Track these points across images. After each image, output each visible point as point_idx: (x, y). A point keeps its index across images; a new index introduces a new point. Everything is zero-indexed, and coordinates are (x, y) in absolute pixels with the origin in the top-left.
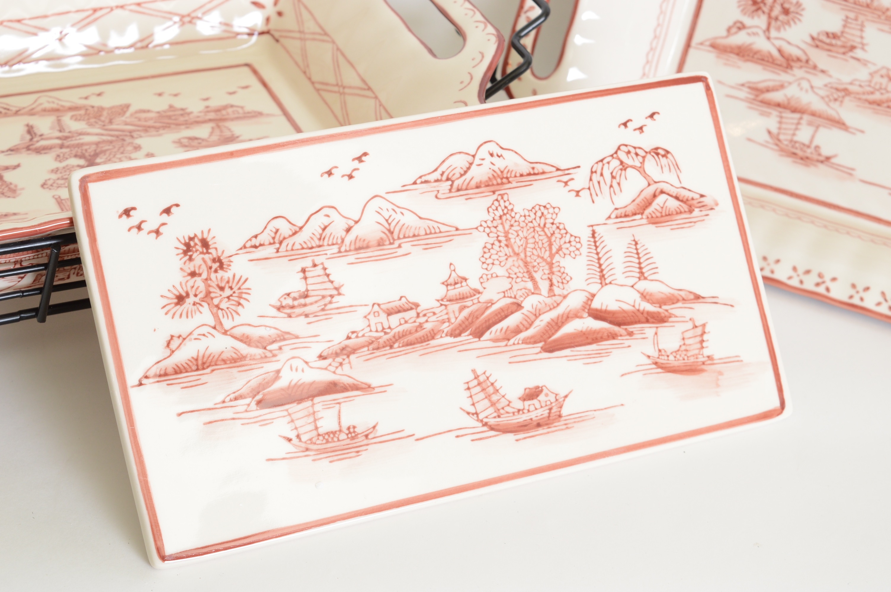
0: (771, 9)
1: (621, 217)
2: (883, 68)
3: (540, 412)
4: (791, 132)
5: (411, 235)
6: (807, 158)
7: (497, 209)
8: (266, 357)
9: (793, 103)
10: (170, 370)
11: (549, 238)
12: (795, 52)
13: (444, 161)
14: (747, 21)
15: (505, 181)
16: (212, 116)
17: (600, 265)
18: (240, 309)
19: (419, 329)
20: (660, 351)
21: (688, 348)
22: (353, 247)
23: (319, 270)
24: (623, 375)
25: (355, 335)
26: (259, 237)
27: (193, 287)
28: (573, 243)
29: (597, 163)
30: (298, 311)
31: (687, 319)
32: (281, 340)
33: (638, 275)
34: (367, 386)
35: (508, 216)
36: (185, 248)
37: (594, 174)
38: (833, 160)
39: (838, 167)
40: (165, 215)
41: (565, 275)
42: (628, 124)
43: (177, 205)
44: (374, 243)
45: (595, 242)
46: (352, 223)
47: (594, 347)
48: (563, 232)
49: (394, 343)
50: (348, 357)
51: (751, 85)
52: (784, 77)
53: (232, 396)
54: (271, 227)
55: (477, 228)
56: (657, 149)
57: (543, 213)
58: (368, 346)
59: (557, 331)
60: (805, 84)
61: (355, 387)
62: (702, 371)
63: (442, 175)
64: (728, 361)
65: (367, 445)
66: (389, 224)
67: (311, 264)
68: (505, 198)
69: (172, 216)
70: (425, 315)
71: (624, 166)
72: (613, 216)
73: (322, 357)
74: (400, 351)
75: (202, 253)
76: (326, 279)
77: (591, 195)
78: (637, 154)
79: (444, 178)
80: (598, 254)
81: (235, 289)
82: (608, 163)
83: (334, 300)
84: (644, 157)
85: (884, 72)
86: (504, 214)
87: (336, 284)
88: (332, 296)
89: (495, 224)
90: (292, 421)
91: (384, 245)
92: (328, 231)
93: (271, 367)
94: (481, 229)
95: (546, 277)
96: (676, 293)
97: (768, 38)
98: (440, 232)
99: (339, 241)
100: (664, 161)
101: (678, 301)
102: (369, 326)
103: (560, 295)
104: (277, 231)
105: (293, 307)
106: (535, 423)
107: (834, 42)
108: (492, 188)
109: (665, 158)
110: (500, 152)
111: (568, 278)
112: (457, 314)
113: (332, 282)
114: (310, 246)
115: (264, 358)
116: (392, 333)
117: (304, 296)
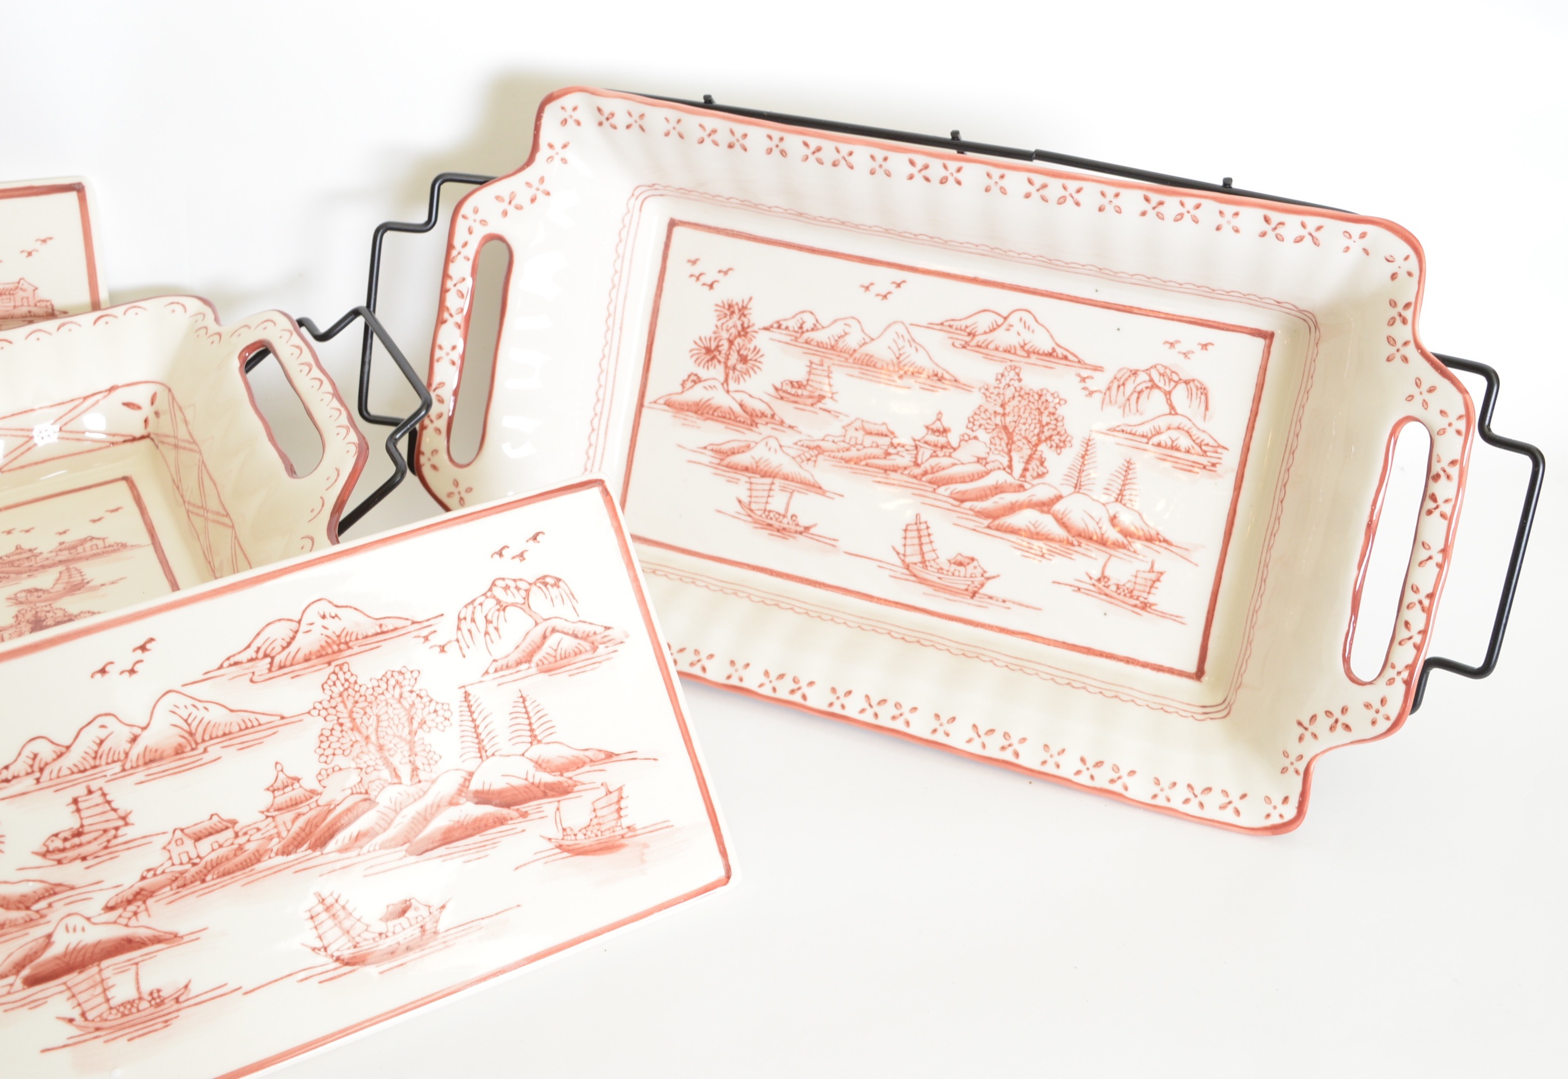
0: (727, 358)
1: (502, 669)
2: (857, 419)
3: (409, 932)
4: (764, 500)
5: (220, 733)
6: (784, 529)
7: (334, 684)
8: (31, 920)
9: (762, 466)
11: (408, 711)
12: (759, 406)
13: (258, 634)
14: (703, 373)
15: (342, 647)
16: (64, 555)
17: (478, 736)
19: (239, 853)
20: (564, 830)
21: (601, 821)
22: (141, 762)
23: (96, 798)
24: (517, 868)
25: (151, 873)
26: (12, 769)
28: (441, 712)
29: (466, 606)
30: (70, 854)
31: (598, 784)
32: (50, 895)
33: (529, 740)
34: (173, 936)
35: (350, 691)
37: (463, 624)
38: (812, 531)
39: (818, 538)
41: (431, 754)
42: (504, 552)
44: (170, 751)
45: (469, 707)
46: (137, 731)
47: (477, 838)
48: (426, 700)
49: (206, 875)
50: (144, 902)
51: (715, 447)
52: (750, 436)
54: (28, 752)
55: (309, 713)
56: (545, 577)
57: (397, 682)
58: (170, 884)
59: (425, 827)
60: (773, 443)
61: (157, 940)
62: (621, 846)
63: (257, 651)
64: (653, 829)
65: (178, 1010)
66: (189, 725)
67: (85, 792)
68: (345, 668)
70: (245, 834)
71: (502, 607)
72: (491, 670)
73: (109, 908)
74: (215, 885)
76: (107, 807)
77: (461, 648)
78: (518, 589)
79: (261, 654)
80: (474, 720)
82: (481, 604)
83: (120, 832)
84: (528, 591)
85: (858, 424)
86: (346, 689)
87: (122, 813)
88: (117, 829)
89: (333, 703)
90: (73, 996)
91: (183, 752)
92: (105, 747)
93: (38, 932)
94: (315, 712)
95: (407, 760)
96: (581, 754)
97: (728, 392)
98: (260, 725)
99: (122, 756)
100: (554, 591)
101: (584, 764)
102: (171, 858)
103: (427, 781)
104: (35, 756)
105: (63, 850)
106: (404, 947)
107: (800, 392)
108: (327, 659)
109: (555, 588)
110: (334, 611)
111: (436, 757)
112: (289, 825)
113: (115, 810)
114: (82, 768)
115: (29, 922)
116: (203, 863)
117: (78, 834)
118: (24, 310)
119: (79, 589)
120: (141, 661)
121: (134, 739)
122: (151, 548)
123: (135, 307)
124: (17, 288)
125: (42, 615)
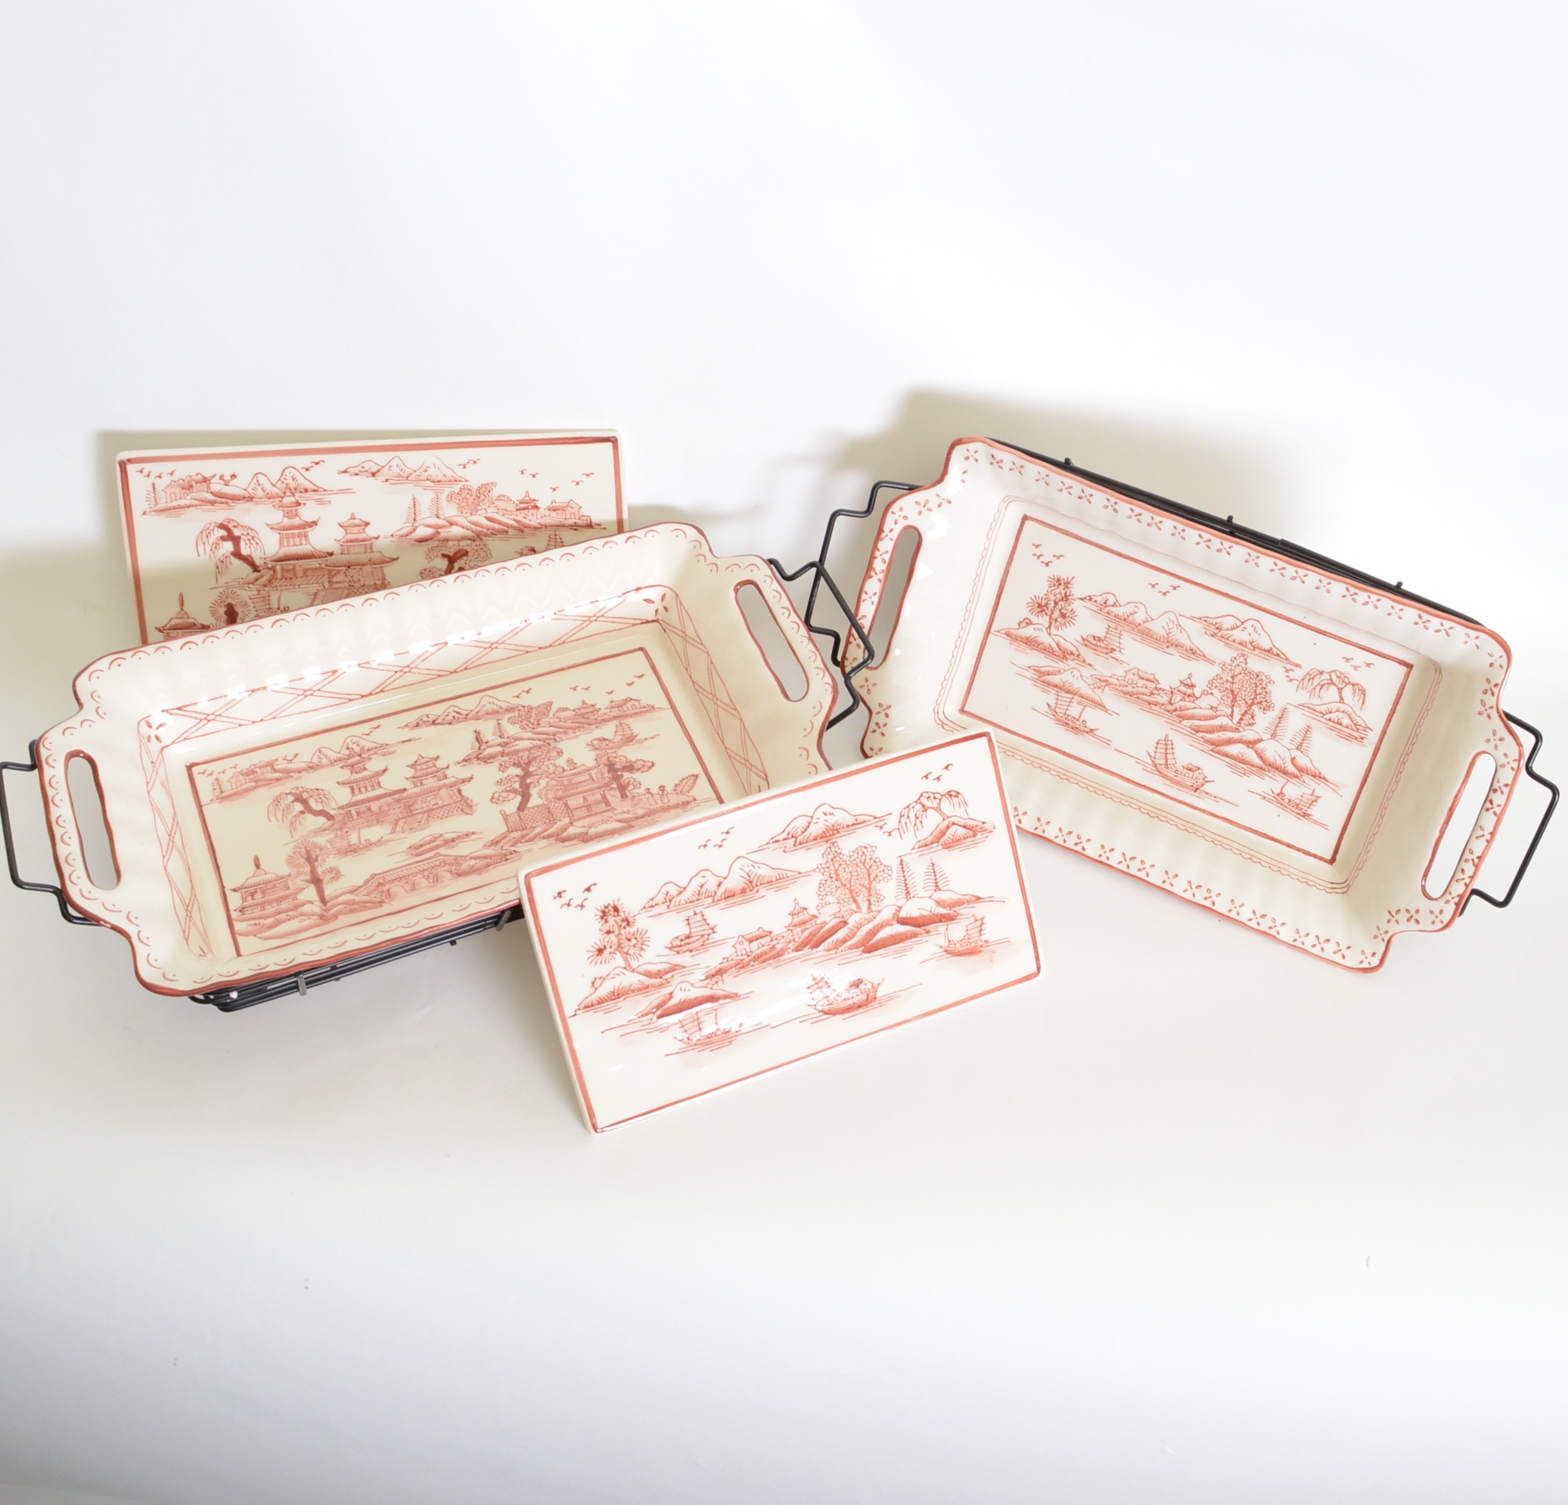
0: (1052, 612)
1: (922, 847)
2: (1135, 668)
3: (860, 997)
4: (1066, 707)
5: (766, 881)
6: (1077, 728)
7: (829, 854)
8: (663, 984)
9: (1067, 686)
10: (595, 1002)
11: (868, 870)
12: (1070, 648)
13: (789, 825)
14: (1034, 619)
15: (835, 832)
16: (615, 712)
17: (906, 885)
18: (643, 953)
19: (772, 950)
20: (949, 941)
21: (970, 937)
22: (723, 897)
23: (699, 917)
24: (921, 963)
25: (726, 960)
26: (655, 900)
27: (608, 942)
28: (886, 871)
29: (905, 809)
30: (684, 948)
31: (971, 915)
32: (673, 971)
33: (934, 888)
34: (735, 995)
35: (838, 858)
36: (602, 914)
37: (902, 818)
38: (1095, 732)
39: (1099, 738)
40: (587, 892)
41: (879, 896)
42: (929, 776)
43: (595, 884)
44: (739, 892)
45: (902, 868)
46: (722, 879)
47: (901, 945)
48: (879, 864)
49: (754, 962)
50: (721, 976)
51: (1036, 668)
52: (1061, 665)
53: (640, 1015)
54: (663, 891)
55: (814, 870)
56: (950, 792)
57: (863, 853)
58: (735, 967)
59: (873, 937)
60: (1076, 673)
61: (726, 997)
62: (981, 951)
63: (788, 834)
64: (999, 943)
65: (736, 1036)
66: (750, 877)
67: (693, 913)
68: (836, 844)
69: (591, 893)
70: (776, 939)
71: (925, 808)
72: (916, 847)
73: (703, 979)
74: (759, 967)
75: (614, 916)
76: (704, 923)
77: (900, 833)
78: (935, 798)
79: (790, 836)
80: (904, 876)
81: (639, 939)
82: (913, 807)
83: (711, 936)
84: (940, 800)
85: (1135, 671)
86: (835, 857)
87: (712, 926)
88: (709, 935)
89: (828, 865)
90: (683, 1026)
91: (745, 892)
92: (704, 888)
93: (666, 991)
94: (817, 870)
95: (865, 899)
96: (962, 897)
97: (1050, 634)
98: (787, 877)
99: (713, 894)
100: (955, 800)
101: (964, 903)
102: (736, 952)
103: (876, 911)
104: (668, 893)
105: (680, 946)
106: (857, 1006)
107: (1099, 643)
108: (826, 839)
109: (956, 798)
110: (832, 811)
111: (882, 898)
112: (800, 935)
113: (708, 924)
114: (691, 900)
115: (661, 985)
116: (753, 955)
117: (688, 937)
118: (572, 521)
119: (631, 741)
120: (725, 839)
121: (719, 885)
122: (671, 710)
123: (651, 531)
124: (568, 506)
125: (612, 759)
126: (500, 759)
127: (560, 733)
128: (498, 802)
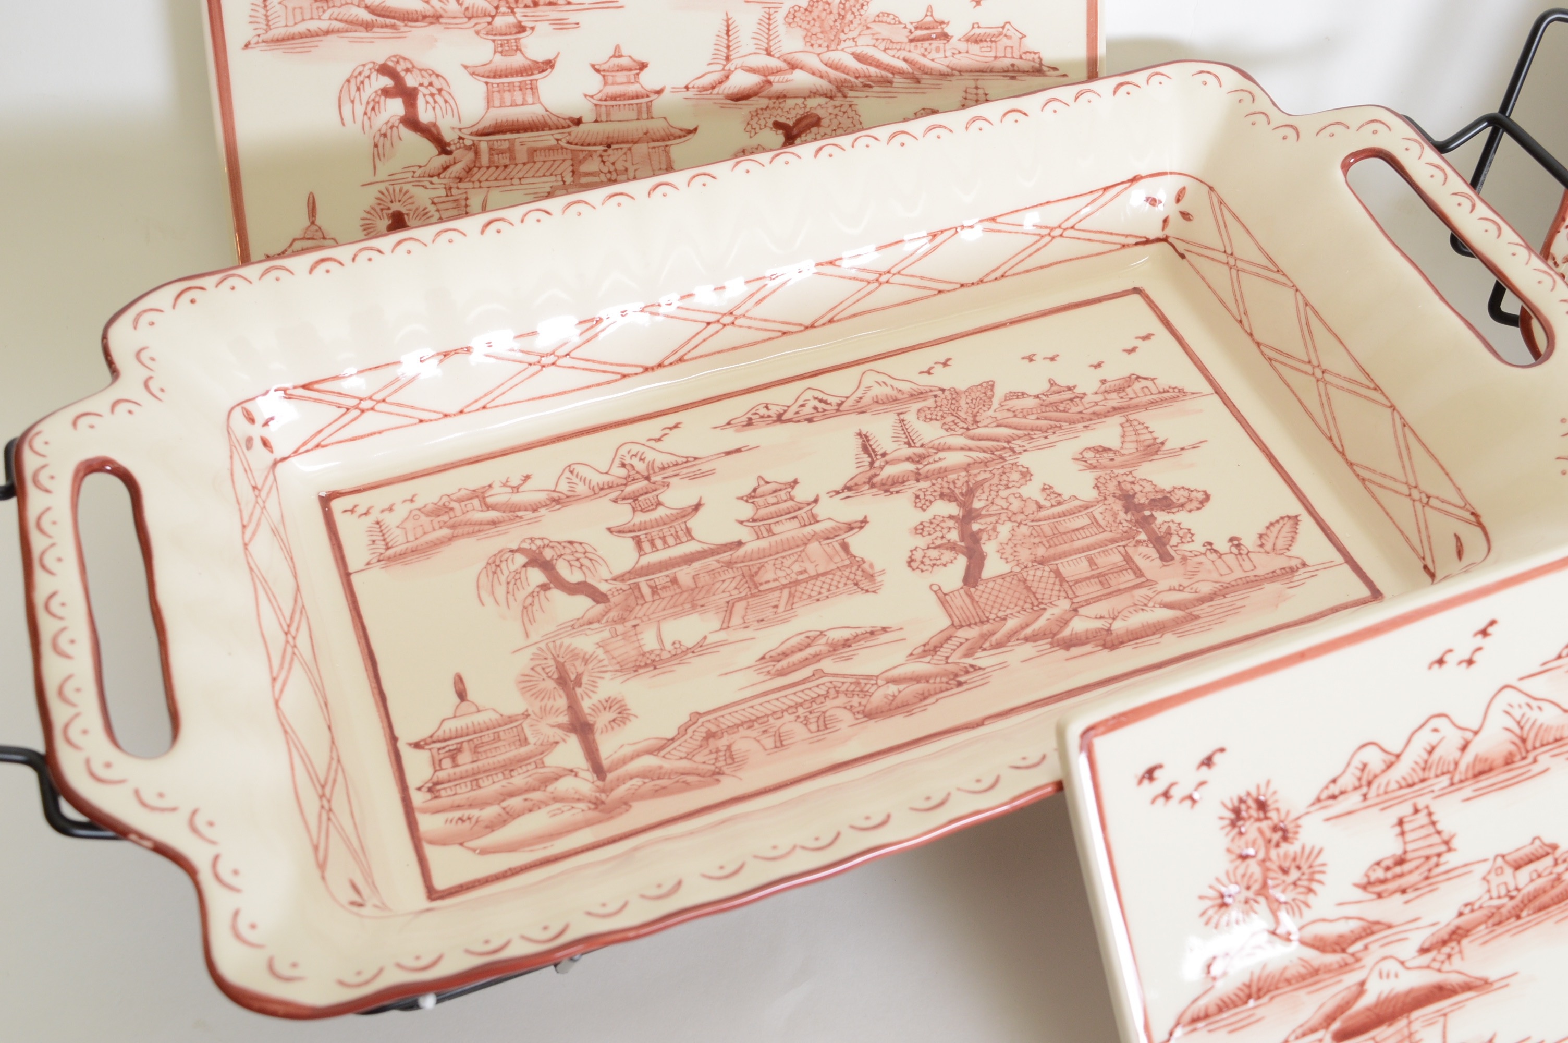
5: (1551, 739)
8: (1346, 964)
10: (1213, 1009)
18: (1311, 898)
19: (1556, 883)
22: (1470, 774)
23: (1422, 818)
25: (1469, 908)
26: (1339, 782)
27: (1243, 876)
30: (1391, 886)
32: (1367, 935)
34: (1482, 982)
36: (1232, 816)
40: (1204, 769)
43: (1222, 750)
44: (1500, 761)
46: (1469, 735)
49: (1522, 910)
50: (1459, 942)
53: (1299, 1031)
54: (1356, 763)
58: (1485, 922)
61: (1467, 987)
66: (1522, 728)
67: (1412, 810)
69: (1215, 769)
70: (1565, 861)
73: (1424, 951)
74: (1529, 922)
75: (1259, 820)
76: (1431, 830)
81: (1305, 867)
83: (1443, 859)
87: (1445, 836)
88: (1439, 855)
91: (1513, 762)
92: (1436, 755)
93: (1351, 979)
99: (1452, 767)
102: (1489, 891)
104: (1365, 765)
105: (1383, 881)
113: (1439, 833)
114: (1410, 782)
115: (1344, 967)
116: (1520, 897)
117: (1401, 861)
118: (1006, 62)
119: (1156, 453)
120: (1479, 649)
121: (1464, 748)
123: (1157, 74)
124: (1000, 34)
125: (1127, 486)
126: (914, 487)
127: (1019, 438)
128: (922, 566)
